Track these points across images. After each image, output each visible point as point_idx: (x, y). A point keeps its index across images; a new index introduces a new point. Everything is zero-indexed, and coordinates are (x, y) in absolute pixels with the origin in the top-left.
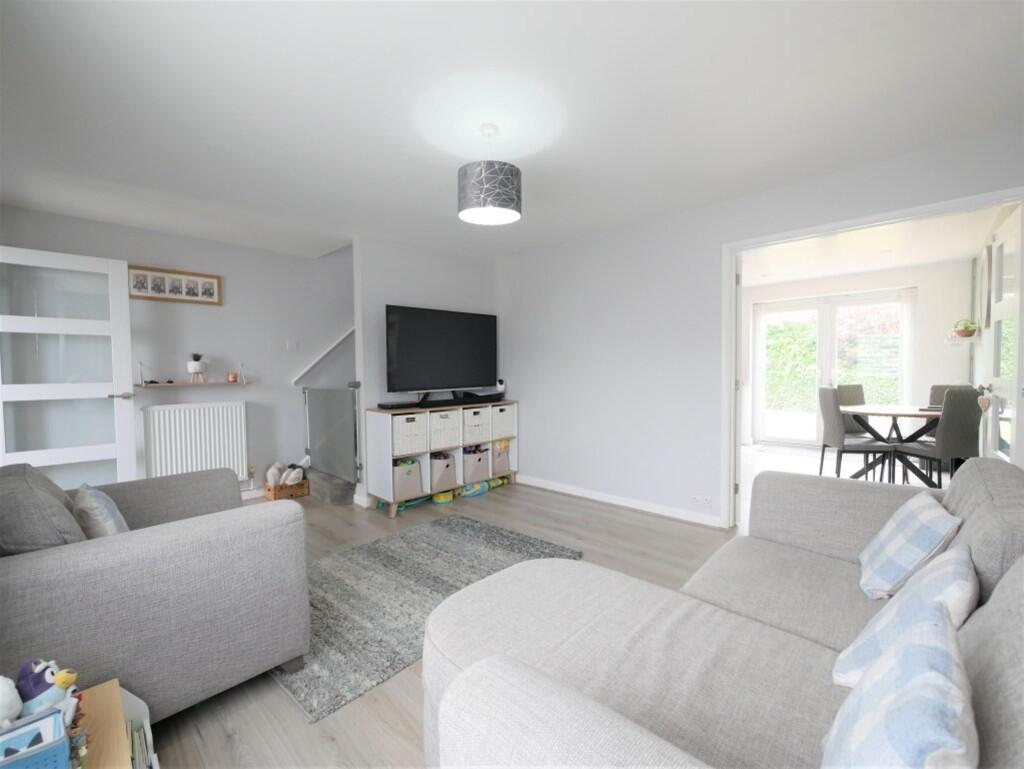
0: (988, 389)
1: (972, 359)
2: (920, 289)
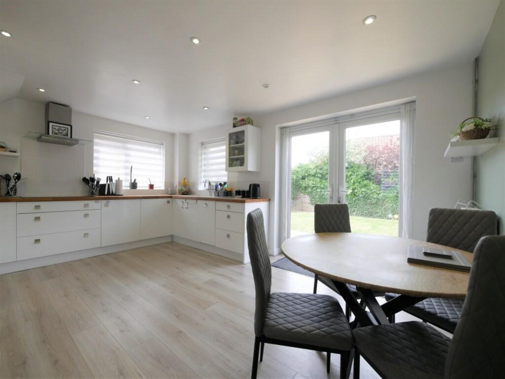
2: (416, 103)
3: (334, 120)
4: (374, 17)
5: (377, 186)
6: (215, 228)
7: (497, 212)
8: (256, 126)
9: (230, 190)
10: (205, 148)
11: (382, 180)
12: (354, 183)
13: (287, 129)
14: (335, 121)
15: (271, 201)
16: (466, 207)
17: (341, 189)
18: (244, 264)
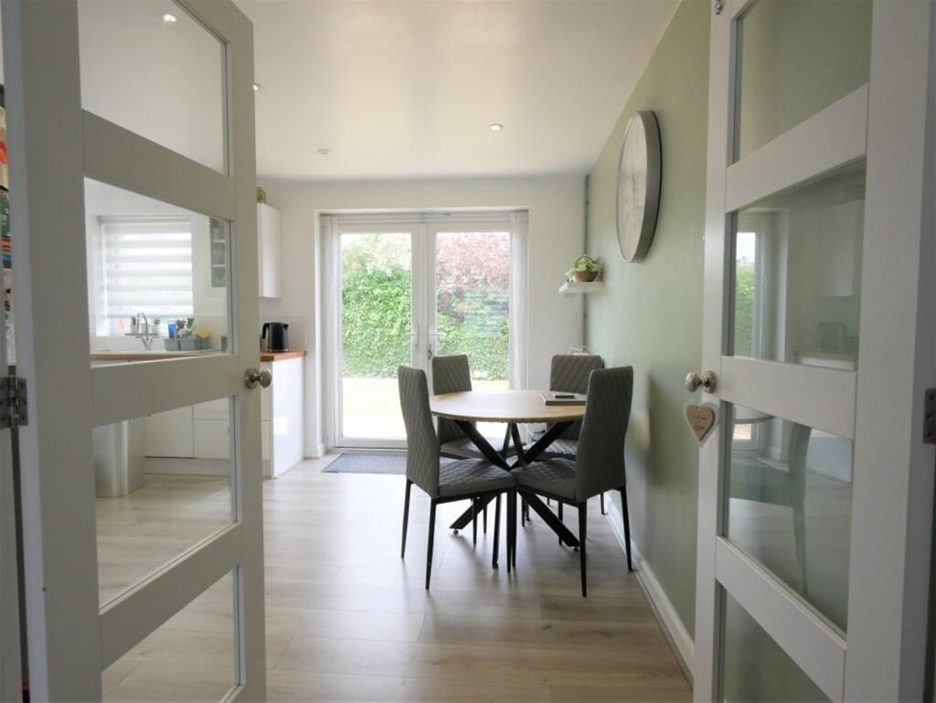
0: (708, 384)
1: (585, 316)
2: (530, 213)
3: (419, 216)
4: (501, 126)
5: (444, 317)
6: (193, 419)
7: (602, 357)
8: (270, 205)
9: (207, 335)
10: (108, 231)
11: (453, 305)
12: (404, 311)
13: (334, 218)
14: (422, 218)
15: (308, 356)
16: (578, 353)
17: (431, 332)
18: (275, 478)
